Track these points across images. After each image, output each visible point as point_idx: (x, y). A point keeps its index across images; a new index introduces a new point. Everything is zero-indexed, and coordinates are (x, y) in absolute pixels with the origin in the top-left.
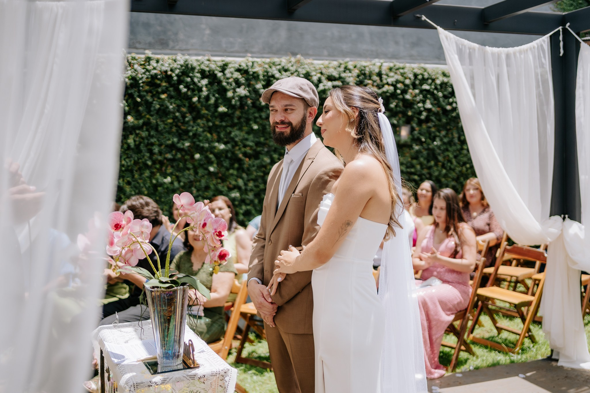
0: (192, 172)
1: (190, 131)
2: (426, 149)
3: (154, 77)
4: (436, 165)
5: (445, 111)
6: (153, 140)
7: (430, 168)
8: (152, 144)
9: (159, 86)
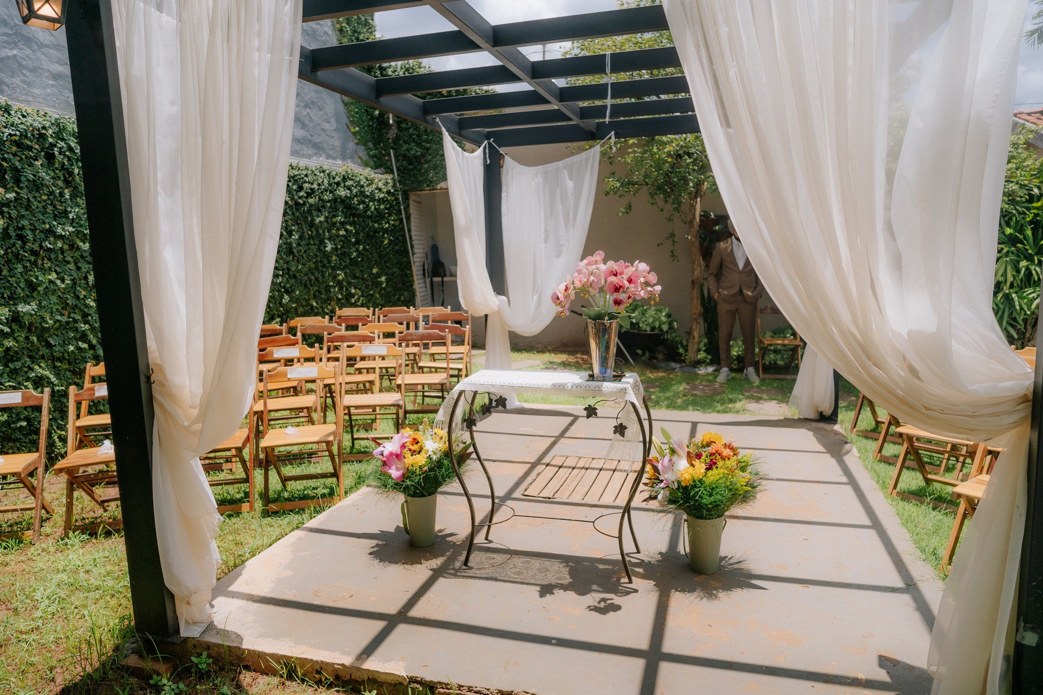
0: (72, 266)
1: (71, 212)
2: (285, 244)
3: (24, 135)
4: (293, 260)
5: (297, 203)
6: (25, 222)
7: (287, 262)
8: (23, 228)
9: (30, 148)
